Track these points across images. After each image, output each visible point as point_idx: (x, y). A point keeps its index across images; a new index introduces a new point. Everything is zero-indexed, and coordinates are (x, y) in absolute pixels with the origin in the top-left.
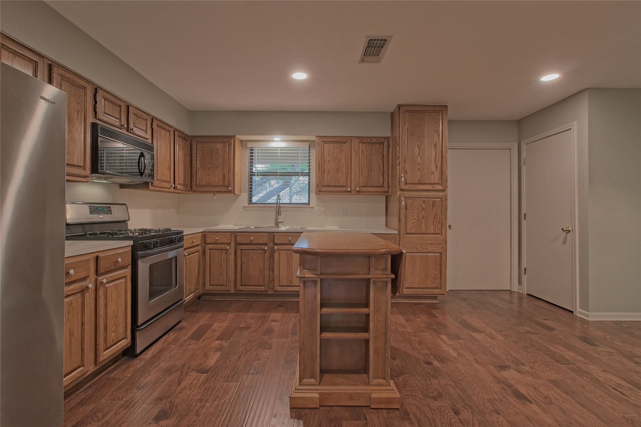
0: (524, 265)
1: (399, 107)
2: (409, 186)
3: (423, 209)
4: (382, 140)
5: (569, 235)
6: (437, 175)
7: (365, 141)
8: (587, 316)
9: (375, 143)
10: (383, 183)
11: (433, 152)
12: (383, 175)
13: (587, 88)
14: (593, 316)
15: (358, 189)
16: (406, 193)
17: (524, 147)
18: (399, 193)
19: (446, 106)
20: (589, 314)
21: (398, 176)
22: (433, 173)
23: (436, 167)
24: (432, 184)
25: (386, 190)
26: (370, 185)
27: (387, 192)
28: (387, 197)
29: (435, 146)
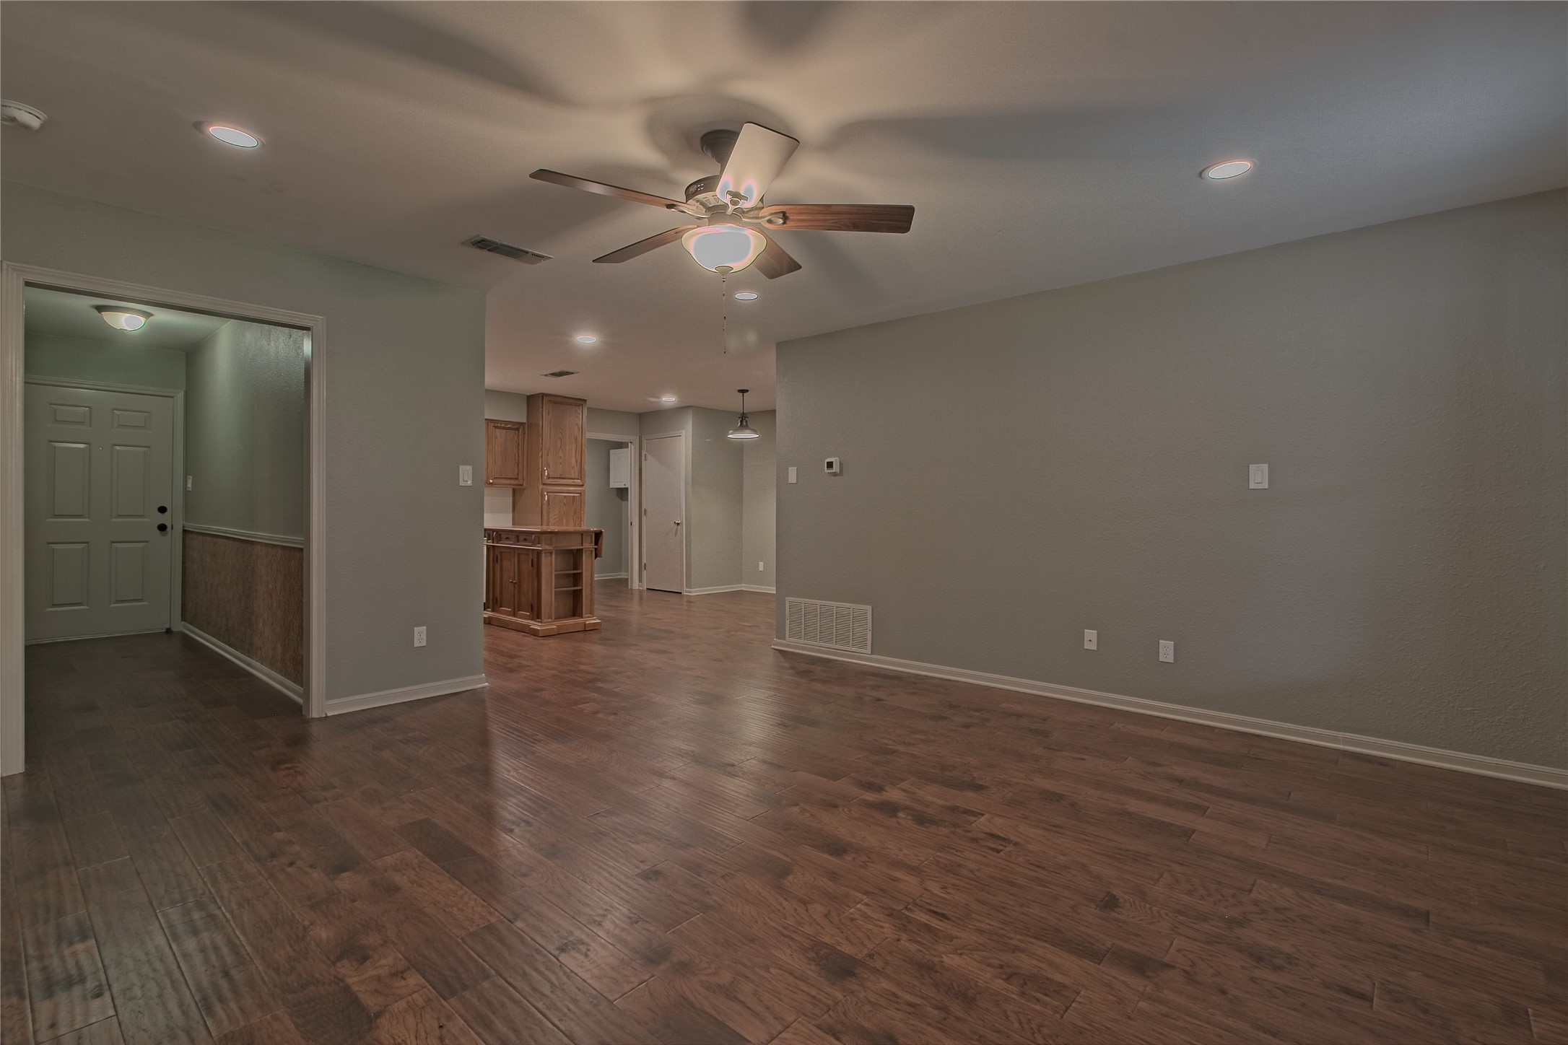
0: (644, 561)
1: (543, 395)
2: (551, 480)
3: (565, 505)
4: (516, 427)
5: (679, 527)
6: (577, 469)
7: (499, 425)
8: (690, 592)
9: (509, 429)
10: (518, 475)
11: (574, 446)
12: (518, 466)
13: (691, 406)
14: (694, 592)
15: (491, 481)
16: (548, 487)
17: (644, 442)
18: (541, 487)
19: (585, 401)
20: (691, 590)
21: (540, 470)
22: (573, 467)
23: (577, 461)
24: (572, 479)
25: (521, 483)
26: (504, 477)
27: (522, 485)
28: (514, 490)
29: (576, 439)
